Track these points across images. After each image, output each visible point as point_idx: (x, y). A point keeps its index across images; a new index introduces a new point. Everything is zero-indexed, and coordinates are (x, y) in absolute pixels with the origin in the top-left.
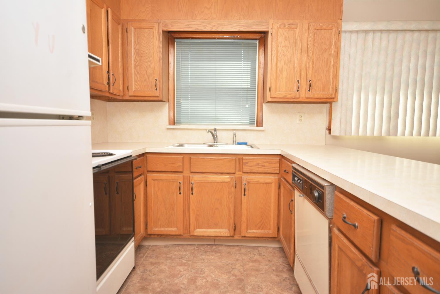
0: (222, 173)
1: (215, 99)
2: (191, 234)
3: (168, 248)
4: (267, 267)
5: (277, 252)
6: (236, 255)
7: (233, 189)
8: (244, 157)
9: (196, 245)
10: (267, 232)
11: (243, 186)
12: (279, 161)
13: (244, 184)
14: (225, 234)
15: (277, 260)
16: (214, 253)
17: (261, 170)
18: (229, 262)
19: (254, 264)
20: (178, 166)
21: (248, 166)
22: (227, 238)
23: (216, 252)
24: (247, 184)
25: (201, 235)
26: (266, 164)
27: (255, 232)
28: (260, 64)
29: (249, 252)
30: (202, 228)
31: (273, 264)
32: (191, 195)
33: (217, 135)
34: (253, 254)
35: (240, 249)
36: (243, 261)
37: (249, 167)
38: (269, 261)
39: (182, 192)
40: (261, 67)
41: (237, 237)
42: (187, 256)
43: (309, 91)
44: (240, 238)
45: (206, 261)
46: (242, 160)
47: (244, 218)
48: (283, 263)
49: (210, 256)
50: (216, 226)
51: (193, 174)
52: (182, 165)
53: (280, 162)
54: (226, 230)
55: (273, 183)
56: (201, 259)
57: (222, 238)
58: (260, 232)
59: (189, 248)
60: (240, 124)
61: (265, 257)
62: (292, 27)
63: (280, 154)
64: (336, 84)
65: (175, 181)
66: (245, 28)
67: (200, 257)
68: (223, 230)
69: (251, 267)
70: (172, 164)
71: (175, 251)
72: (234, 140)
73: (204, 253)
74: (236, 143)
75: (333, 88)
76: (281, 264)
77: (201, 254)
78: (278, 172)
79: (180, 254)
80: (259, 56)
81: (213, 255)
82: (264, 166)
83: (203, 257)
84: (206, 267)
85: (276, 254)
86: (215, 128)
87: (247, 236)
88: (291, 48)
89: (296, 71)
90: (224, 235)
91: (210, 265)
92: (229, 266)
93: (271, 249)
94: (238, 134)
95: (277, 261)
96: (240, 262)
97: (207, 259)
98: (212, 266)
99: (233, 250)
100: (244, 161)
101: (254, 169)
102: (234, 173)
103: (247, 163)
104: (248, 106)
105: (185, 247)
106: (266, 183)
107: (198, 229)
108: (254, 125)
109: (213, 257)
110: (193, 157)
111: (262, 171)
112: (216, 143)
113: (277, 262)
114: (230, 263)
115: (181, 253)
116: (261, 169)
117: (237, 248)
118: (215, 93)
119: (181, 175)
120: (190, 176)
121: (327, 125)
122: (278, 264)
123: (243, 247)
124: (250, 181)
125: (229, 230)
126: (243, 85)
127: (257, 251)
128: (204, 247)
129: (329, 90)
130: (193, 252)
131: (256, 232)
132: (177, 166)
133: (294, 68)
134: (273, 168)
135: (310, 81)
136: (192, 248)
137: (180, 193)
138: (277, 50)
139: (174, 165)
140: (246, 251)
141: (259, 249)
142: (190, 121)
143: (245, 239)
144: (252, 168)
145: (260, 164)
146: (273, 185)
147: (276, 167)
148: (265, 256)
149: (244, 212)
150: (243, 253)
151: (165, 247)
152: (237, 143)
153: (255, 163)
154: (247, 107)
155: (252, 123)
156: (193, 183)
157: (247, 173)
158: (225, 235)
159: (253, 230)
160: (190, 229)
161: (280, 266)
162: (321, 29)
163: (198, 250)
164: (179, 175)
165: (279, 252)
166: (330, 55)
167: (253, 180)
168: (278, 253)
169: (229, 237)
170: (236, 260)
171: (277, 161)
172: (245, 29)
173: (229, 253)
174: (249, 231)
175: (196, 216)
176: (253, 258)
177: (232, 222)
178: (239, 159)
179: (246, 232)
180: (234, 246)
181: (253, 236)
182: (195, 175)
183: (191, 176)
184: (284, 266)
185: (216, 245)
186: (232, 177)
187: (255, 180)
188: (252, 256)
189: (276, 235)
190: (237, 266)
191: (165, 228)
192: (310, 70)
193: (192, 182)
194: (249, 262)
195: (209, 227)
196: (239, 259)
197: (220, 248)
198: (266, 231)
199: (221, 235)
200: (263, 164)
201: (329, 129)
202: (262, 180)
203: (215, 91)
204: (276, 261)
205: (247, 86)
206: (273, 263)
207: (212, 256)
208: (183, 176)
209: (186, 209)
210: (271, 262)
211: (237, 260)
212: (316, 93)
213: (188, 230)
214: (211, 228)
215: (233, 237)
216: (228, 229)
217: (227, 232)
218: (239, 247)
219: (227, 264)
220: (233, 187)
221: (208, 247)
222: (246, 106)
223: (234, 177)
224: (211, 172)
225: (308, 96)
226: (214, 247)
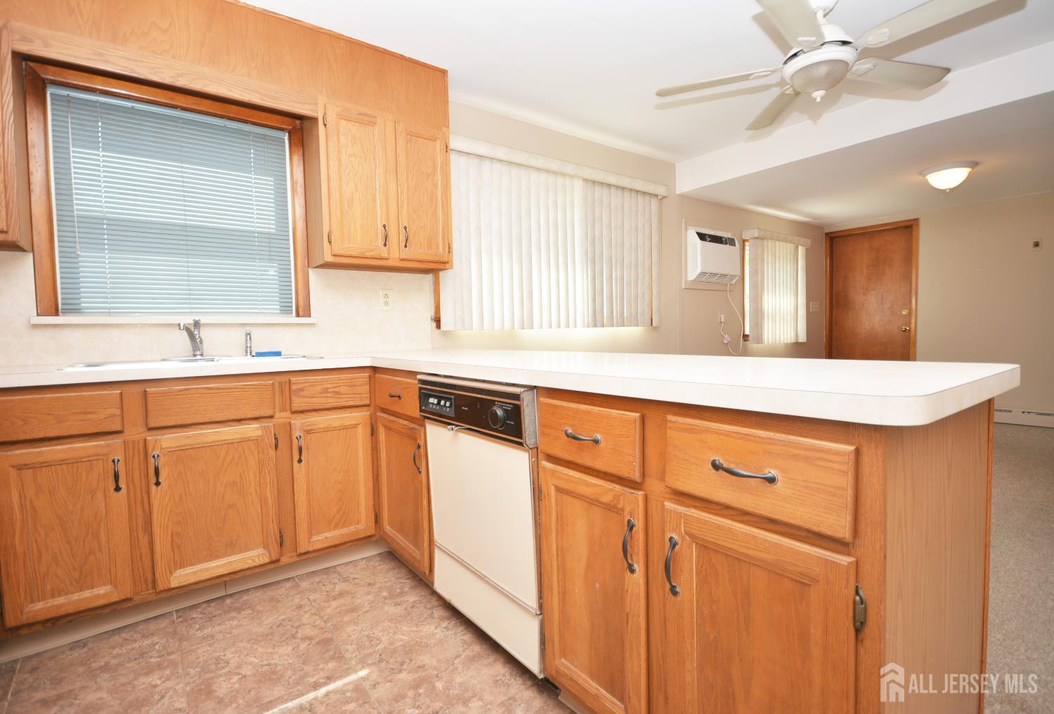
0: (239, 421)
1: (185, 252)
2: (161, 586)
3: (84, 647)
4: (369, 597)
5: (377, 564)
6: (291, 598)
7: (272, 452)
8: (294, 379)
9: (174, 613)
10: (353, 530)
11: (295, 441)
12: (368, 379)
13: (297, 438)
14: (257, 560)
15: (385, 578)
16: (234, 614)
17: (332, 402)
18: (283, 617)
19: (341, 601)
20: (105, 419)
21: (303, 397)
22: (262, 569)
23: (239, 610)
24: (304, 435)
25: (193, 580)
26: (343, 389)
27: (328, 536)
28: (296, 184)
29: (318, 583)
30: (192, 564)
31: (380, 588)
32: (153, 487)
33: (202, 336)
34: (330, 583)
35: (297, 583)
36: (313, 604)
37: (305, 400)
38: (369, 584)
39: (122, 485)
40: (298, 190)
41: (288, 559)
42: (157, 647)
43: (406, 246)
44: (296, 559)
45: (220, 636)
46: (288, 384)
47: (302, 512)
48: (398, 578)
49: (227, 623)
50: (232, 547)
51: (155, 432)
52: (118, 412)
53: (370, 381)
54: (261, 551)
55: (360, 426)
56: (204, 638)
57: (248, 573)
58: (339, 533)
59: (153, 626)
60: (257, 313)
61: (357, 580)
62: (367, 121)
63: (369, 365)
64: (448, 239)
65: (97, 460)
66: (264, 98)
67: (199, 634)
68: (252, 552)
69: (336, 608)
70: (85, 413)
71: (113, 648)
72: (247, 347)
73: (206, 622)
74: (254, 354)
75: (444, 244)
76: (395, 583)
77: (197, 626)
78: (367, 402)
79: (133, 649)
80: (292, 169)
81: (233, 619)
82: (339, 393)
83: (207, 631)
84: (226, 649)
85: (378, 568)
86: (197, 319)
87: (311, 549)
88: (366, 161)
89: (378, 207)
90: (255, 564)
91: (234, 642)
92: (284, 626)
93: (364, 562)
94: (256, 333)
95: (386, 580)
96: (307, 609)
97: (220, 632)
98: (242, 641)
99: (281, 591)
100: (294, 387)
101: (320, 402)
102: (272, 417)
103: (302, 390)
104: (273, 273)
105: (141, 627)
106: (345, 428)
107: (180, 568)
108: (292, 313)
109: (235, 623)
110: (152, 389)
111: (335, 405)
112: (199, 357)
113: (386, 582)
114: (283, 620)
115: (137, 645)
116: (333, 400)
117: (288, 585)
118: (184, 238)
119: (117, 441)
120: (148, 438)
121: (433, 313)
122: (389, 584)
123: (301, 577)
124: (309, 428)
125: (266, 547)
126: (257, 225)
127: (335, 575)
128: (199, 610)
129: (438, 248)
130: (171, 630)
131: (330, 535)
132: (102, 416)
133: (374, 201)
134: (359, 396)
135: (405, 228)
136: (164, 623)
137: (118, 489)
138: (339, 160)
139: (90, 416)
140: (312, 583)
141: (340, 571)
142: (112, 305)
143: (307, 557)
144: (314, 400)
145: (330, 390)
146: (360, 429)
147: (362, 392)
148: (357, 578)
149: (301, 499)
150: (306, 590)
151: (71, 649)
152: (257, 353)
153: (319, 388)
154: (270, 275)
155: (285, 310)
156: (158, 456)
157: (302, 412)
158: (258, 562)
159: (322, 533)
160: (157, 576)
161: (395, 586)
162: (419, 137)
163: (186, 620)
164: (110, 442)
165: (381, 563)
166: (435, 185)
167: (315, 426)
168: (380, 565)
169: (267, 564)
170: (297, 608)
171: (365, 380)
172: (264, 100)
173: (272, 600)
174: (315, 538)
175: (172, 536)
176: (334, 591)
177: (273, 528)
178: (281, 383)
179: (309, 542)
180: (278, 582)
181: (326, 545)
182: (164, 435)
183: (151, 438)
184: (401, 583)
185: (231, 595)
186: (268, 426)
187: (322, 426)
188: (329, 588)
189: (371, 531)
190: (305, 621)
191: (70, 596)
192: (405, 209)
193: (156, 453)
194: (328, 601)
195: (213, 556)
196: (302, 603)
197: (245, 598)
198: (352, 528)
199: (247, 566)
200: (337, 390)
201: (437, 321)
202: (336, 424)
203: (184, 233)
204: (383, 580)
205: (270, 228)
206: (378, 585)
207: (231, 622)
208: (124, 442)
209: (137, 527)
210: (374, 584)
211: (300, 607)
212: (418, 251)
213: (150, 580)
214: (218, 557)
215: (278, 561)
216: (264, 547)
217: (263, 554)
218: (292, 580)
219: (279, 623)
220: (270, 447)
221: (210, 607)
222: (269, 273)
223: (272, 424)
224: (209, 421)
225: (403, 256)
226: (228, 601)
